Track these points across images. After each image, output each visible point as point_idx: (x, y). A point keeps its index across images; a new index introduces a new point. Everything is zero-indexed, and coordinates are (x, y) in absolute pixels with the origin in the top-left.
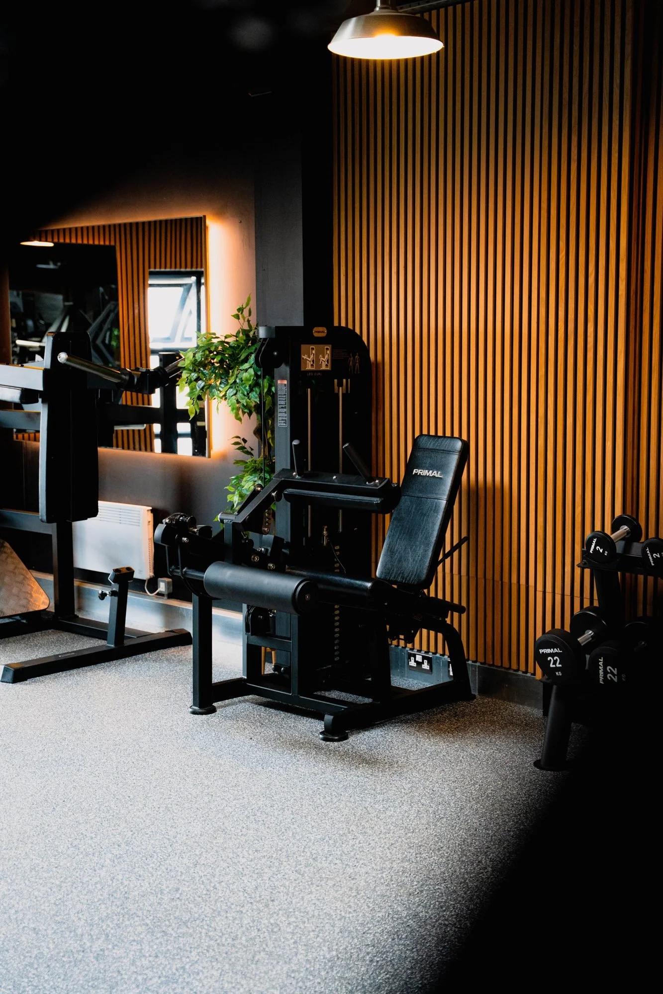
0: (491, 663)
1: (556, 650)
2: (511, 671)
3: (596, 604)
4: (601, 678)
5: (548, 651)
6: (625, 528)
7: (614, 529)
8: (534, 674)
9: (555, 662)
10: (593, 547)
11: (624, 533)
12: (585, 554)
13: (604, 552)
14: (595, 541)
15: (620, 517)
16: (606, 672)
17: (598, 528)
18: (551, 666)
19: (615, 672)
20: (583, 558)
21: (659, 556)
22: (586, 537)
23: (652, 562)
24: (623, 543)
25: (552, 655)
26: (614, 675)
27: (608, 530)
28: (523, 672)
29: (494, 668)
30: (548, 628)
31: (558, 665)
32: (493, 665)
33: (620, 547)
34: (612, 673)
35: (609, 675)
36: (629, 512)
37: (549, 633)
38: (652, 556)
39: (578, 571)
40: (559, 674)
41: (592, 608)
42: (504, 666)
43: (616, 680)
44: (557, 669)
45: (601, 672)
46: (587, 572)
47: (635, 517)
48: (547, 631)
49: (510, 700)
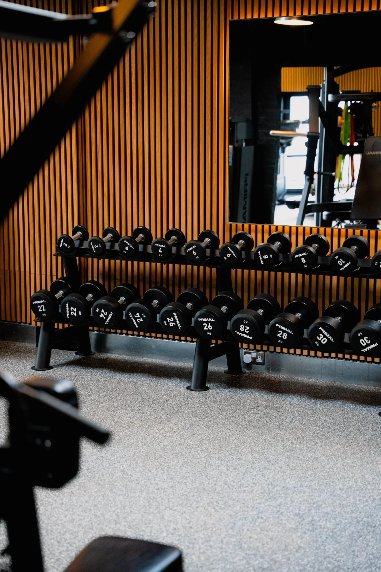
0: (5, 319)
1: (42, 301)
2: (17, 324)
3: (65, 275)
4: (68, 315)
5: (38, 302)
6: (79, 233)
7: (74, 233)
8: (31, 324)
9: (42, 309)
10: (61, 243)
11: (79, 236)
12: (58, 248)
13: (68, 246)
14: (62, 240)
15: (77, 227)
16: (70, 311)
17: (65, 232)
18: (40, 311)
19: (75, 310)
20: (57, 250)
21: (97, 247)
22: (58, 238)
23: (94, 250)
24: (79, 241)
25: (40, 304)
26: (74, 312)
27: (70, 234)
28: (24, 323)
29: (7, 322)
30: (38, 289)
31: (44, 310)
32: (6, 321)
33: (77, 244)
34: (73, 311)
35: (72, 312)
36: (82, 224)
37: (38, 292)
38: (94, 247)
39: (54, 258)
40: (44, 315)
41: (63, 278)
42: (12, 320)
43: (75, 315)
44: (43, 312)
45: (68, 311)
46: (60, 258)
47: (85, 227)
48: (37, 291)
49: (17, 340)
